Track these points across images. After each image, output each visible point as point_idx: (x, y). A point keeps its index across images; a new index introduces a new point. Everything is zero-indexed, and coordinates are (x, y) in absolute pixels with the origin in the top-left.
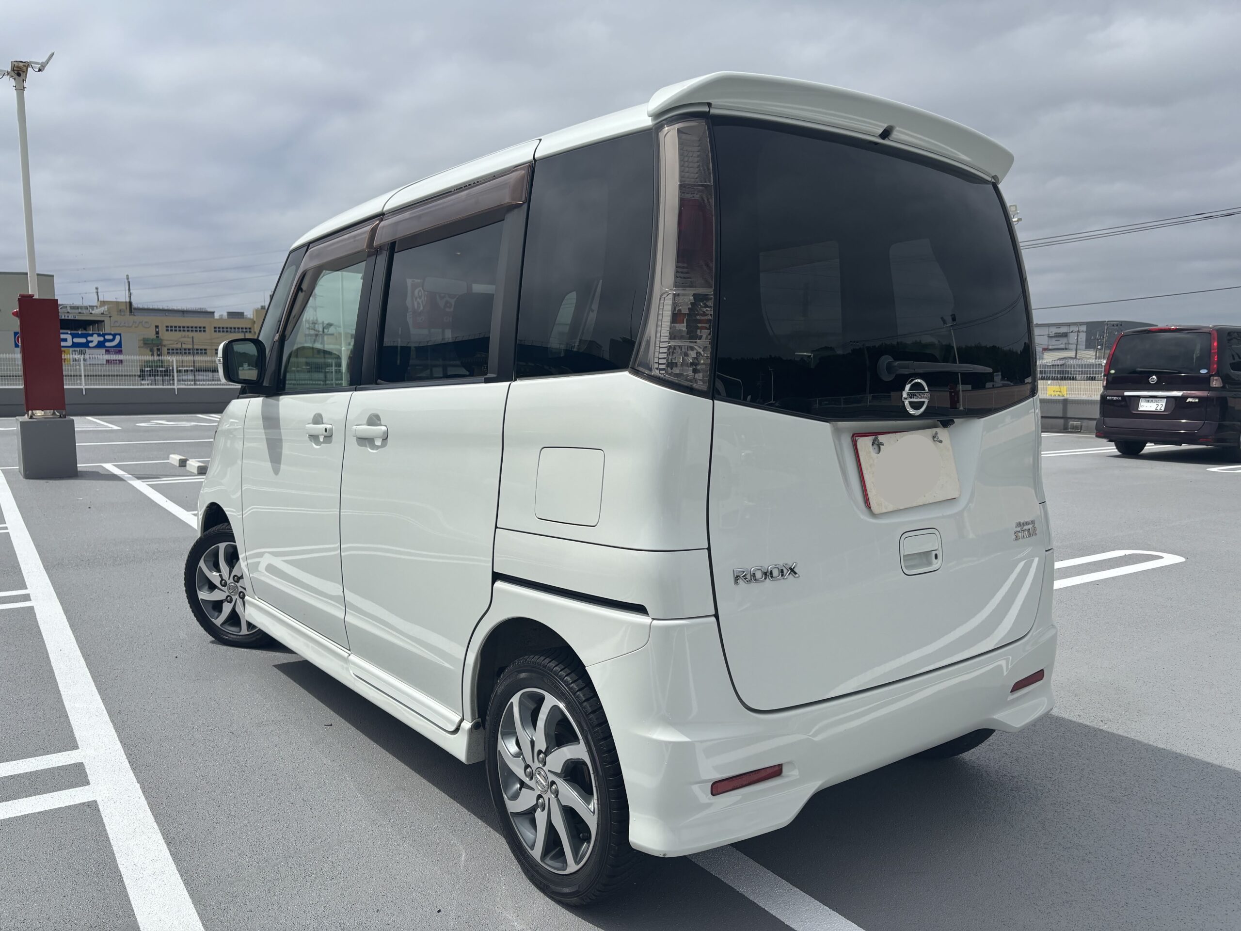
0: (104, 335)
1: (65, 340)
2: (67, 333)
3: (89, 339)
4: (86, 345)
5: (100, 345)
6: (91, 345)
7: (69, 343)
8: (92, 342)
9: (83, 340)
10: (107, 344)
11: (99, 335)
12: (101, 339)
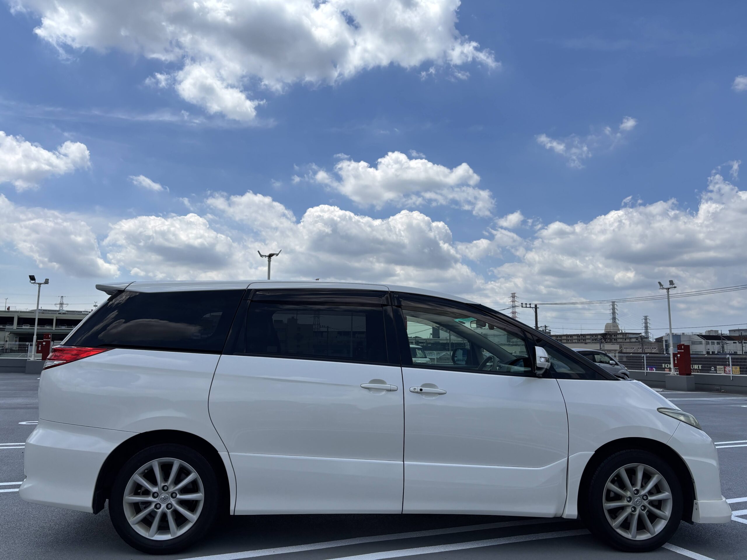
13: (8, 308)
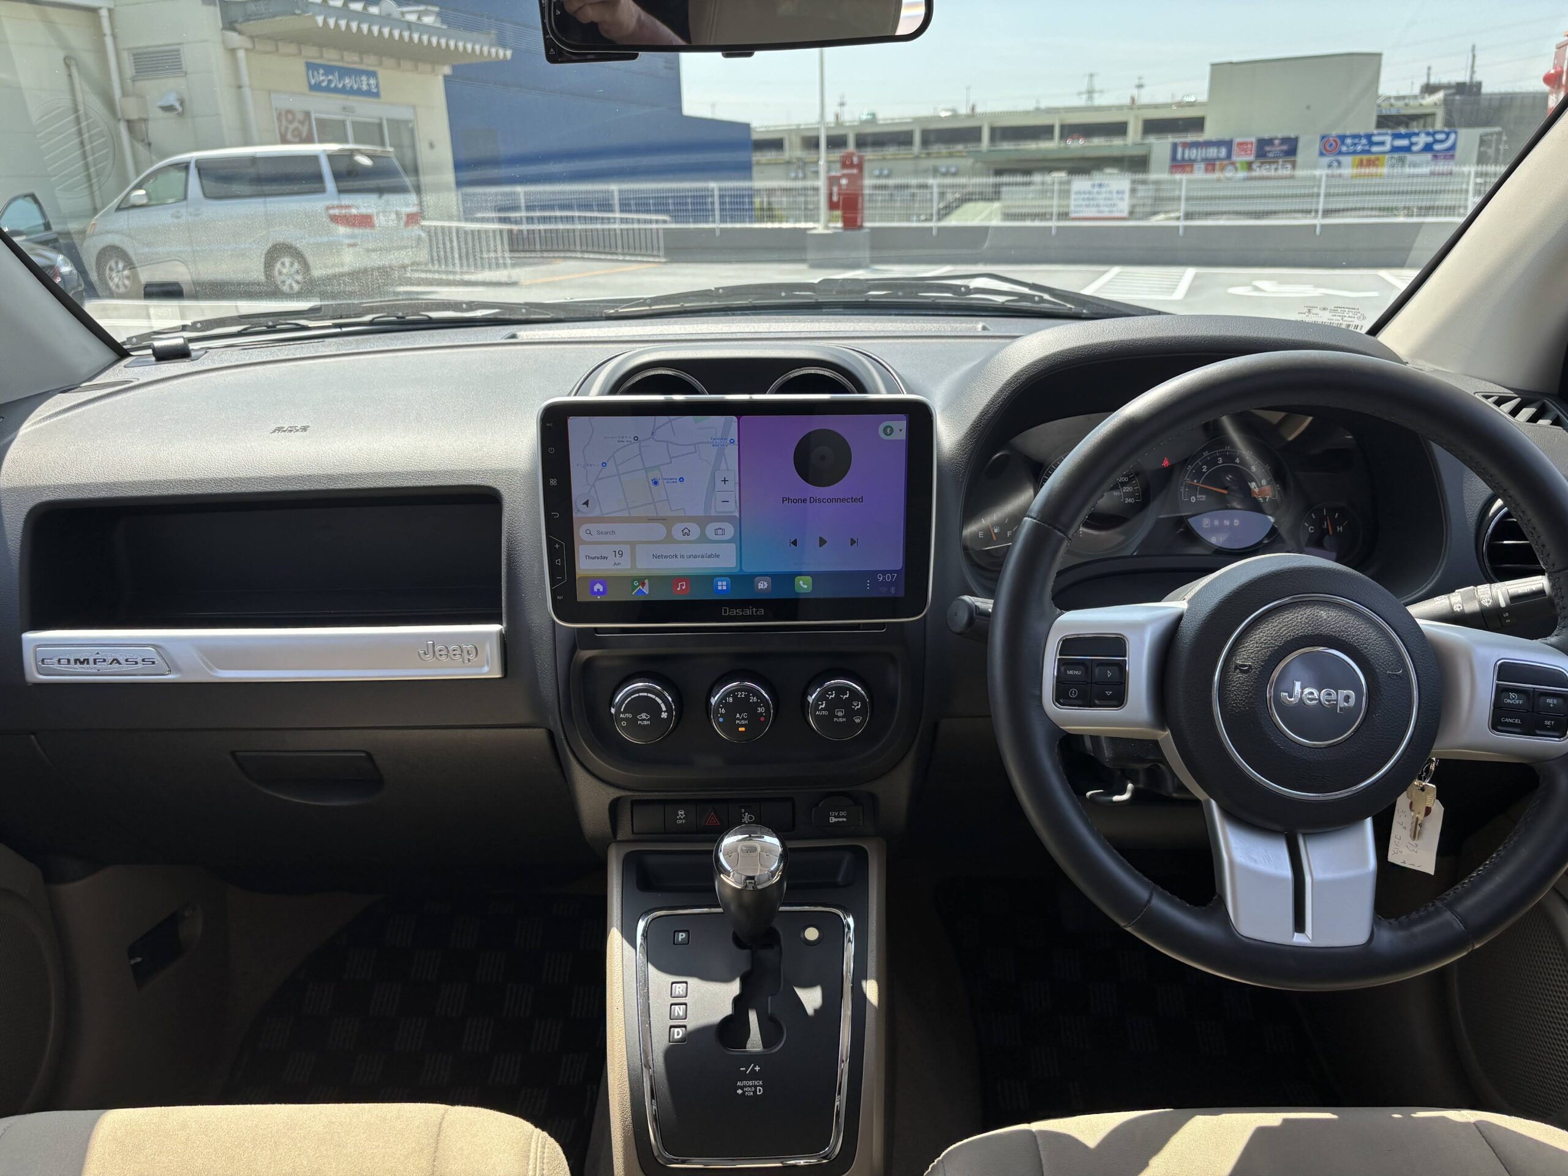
0: (1433, 134)
1: (1382, 143)
2: (1386, 134)
3: (1414, 139)
4: (1407, 149)
5: (1428, 148)
6: (1415, 148)
7: (1387, 147)
8: (1416, 144)
9: (1404, 142)
10: (1437, 147)
11: (1428, 134)
12: (1430, 139)
13: (973, 108)
